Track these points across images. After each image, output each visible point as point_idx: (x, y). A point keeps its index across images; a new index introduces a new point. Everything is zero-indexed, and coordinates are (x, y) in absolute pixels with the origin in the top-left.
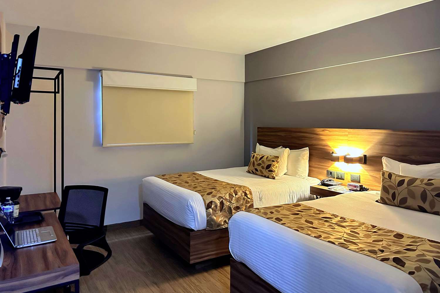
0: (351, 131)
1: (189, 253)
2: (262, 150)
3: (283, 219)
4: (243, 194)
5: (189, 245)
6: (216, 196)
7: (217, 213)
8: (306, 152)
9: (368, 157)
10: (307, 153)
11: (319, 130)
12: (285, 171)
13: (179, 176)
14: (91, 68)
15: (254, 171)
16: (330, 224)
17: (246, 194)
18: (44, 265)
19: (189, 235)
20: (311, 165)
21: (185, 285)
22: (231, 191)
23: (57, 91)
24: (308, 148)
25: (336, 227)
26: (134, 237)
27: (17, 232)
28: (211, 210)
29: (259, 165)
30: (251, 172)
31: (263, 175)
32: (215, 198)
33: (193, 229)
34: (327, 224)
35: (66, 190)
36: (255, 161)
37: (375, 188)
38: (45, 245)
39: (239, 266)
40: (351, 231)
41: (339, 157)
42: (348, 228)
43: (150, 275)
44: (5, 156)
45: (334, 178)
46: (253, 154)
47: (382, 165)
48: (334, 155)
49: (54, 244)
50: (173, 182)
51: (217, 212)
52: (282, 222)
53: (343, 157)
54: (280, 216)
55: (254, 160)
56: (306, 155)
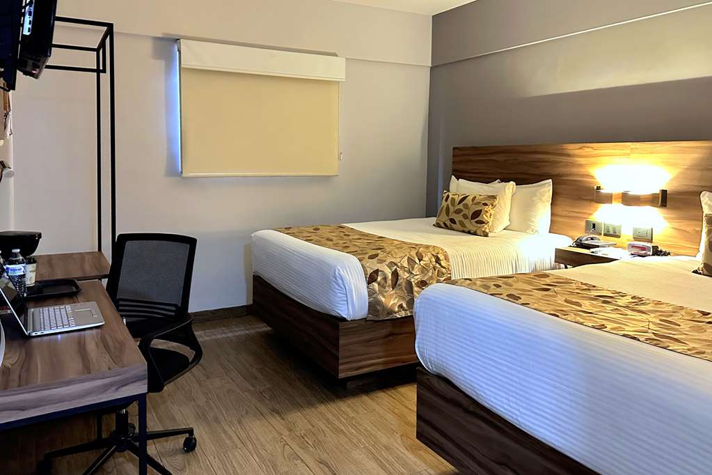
0: (638, 147)
1: (337, 359)
2: (461, 187)
3: (522, 297)
4: (434, 260)
5: (337, 346)
6: (385, 261)
7: (386, 292)
8: (547, 187)
9: (670, 194)
10: (549, 190)
11: (572, 148)
12: (506, 223)
13: (314, 229)
14: (160, 35)
15: (448, 223)
16: (616, 307)
17: (438, 260)
18: (81, 365)
19: (337, 327)
20: (555, 212)
21: (330, 416)
22: (411, 253)
23: (101, 68)
24: (551, 180)
25: (629, 312)
26: (237, 334)
27: (32, 310)
28: (375, 285)
29: (458, 212)
30: (443, 225)
31: (466, 230)
32: (384, 264)
33: (345, 318)
34: (609, 307)
35: (120, 243)
36: (450, 206)
37: (682, 251)
38: (82, 333)
39: (435, 382)
40: (660, 320)
41: (612, 194)
42: (653, 315)
43: (267, 397)
44: (10, 175)
45: (601, 234)
46: (447, 194)
47: (700, 208)
48: (602, 191)
49: (99, 330)
50: (305, 239)
51: (387, 289)
52: (520, 301)
53: (621, 196)
54: (515, 293)
55: (448, 205)
56: (548, 194)
